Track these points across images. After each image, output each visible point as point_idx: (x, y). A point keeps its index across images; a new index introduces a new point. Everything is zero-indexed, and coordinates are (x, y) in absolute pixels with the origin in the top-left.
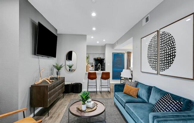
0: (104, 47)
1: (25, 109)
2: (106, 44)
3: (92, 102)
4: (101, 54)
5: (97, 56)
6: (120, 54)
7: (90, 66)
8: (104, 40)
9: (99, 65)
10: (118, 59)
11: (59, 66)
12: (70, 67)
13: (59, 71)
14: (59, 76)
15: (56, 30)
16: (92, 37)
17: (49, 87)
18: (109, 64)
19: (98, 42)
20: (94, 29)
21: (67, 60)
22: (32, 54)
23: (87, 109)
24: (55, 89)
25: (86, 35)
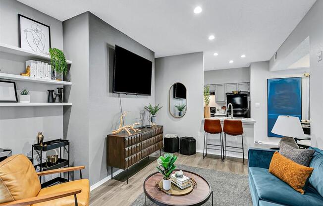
0: (247, 70)
1: (82, 167)
2: (251, 63)
3: (185, 178)
4: (242, 84)
5: (232, 89)
6: (289, 81)
7: (220, 108)
8: (243, 56)
9: (230, 105)
10: (281, 92)
11: (153, 107)
12: (181, 109)
13: (154, 116)
14: (153, 124)
15: (153, 53)
16: (216, 54)
17: (127, 140)
18: (258, 104)
19: (231, 62)
20: (212, 37)
21: (174, 97)
22: (110, 92)
23: (172, 190)
24: (140, 144)
25: (202, 52)
